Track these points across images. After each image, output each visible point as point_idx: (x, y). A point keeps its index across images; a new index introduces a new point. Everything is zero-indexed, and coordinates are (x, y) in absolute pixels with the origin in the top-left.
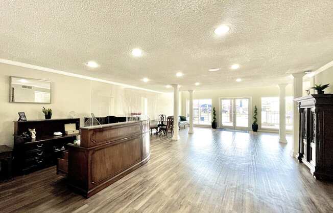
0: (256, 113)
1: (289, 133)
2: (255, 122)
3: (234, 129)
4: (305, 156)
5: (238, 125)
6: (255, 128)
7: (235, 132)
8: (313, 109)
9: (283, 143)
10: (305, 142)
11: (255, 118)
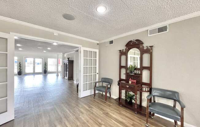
0: (45, 65)
1: (59, 72)
2: (45, 69)
3: (34, 73)
4: (65, 76)
5: (36, 71)
6: (45, 72)
7: (34, 75)
8: (68, 63)
9: (58, 76)
10: (65, 72)
11: (45, 67)
